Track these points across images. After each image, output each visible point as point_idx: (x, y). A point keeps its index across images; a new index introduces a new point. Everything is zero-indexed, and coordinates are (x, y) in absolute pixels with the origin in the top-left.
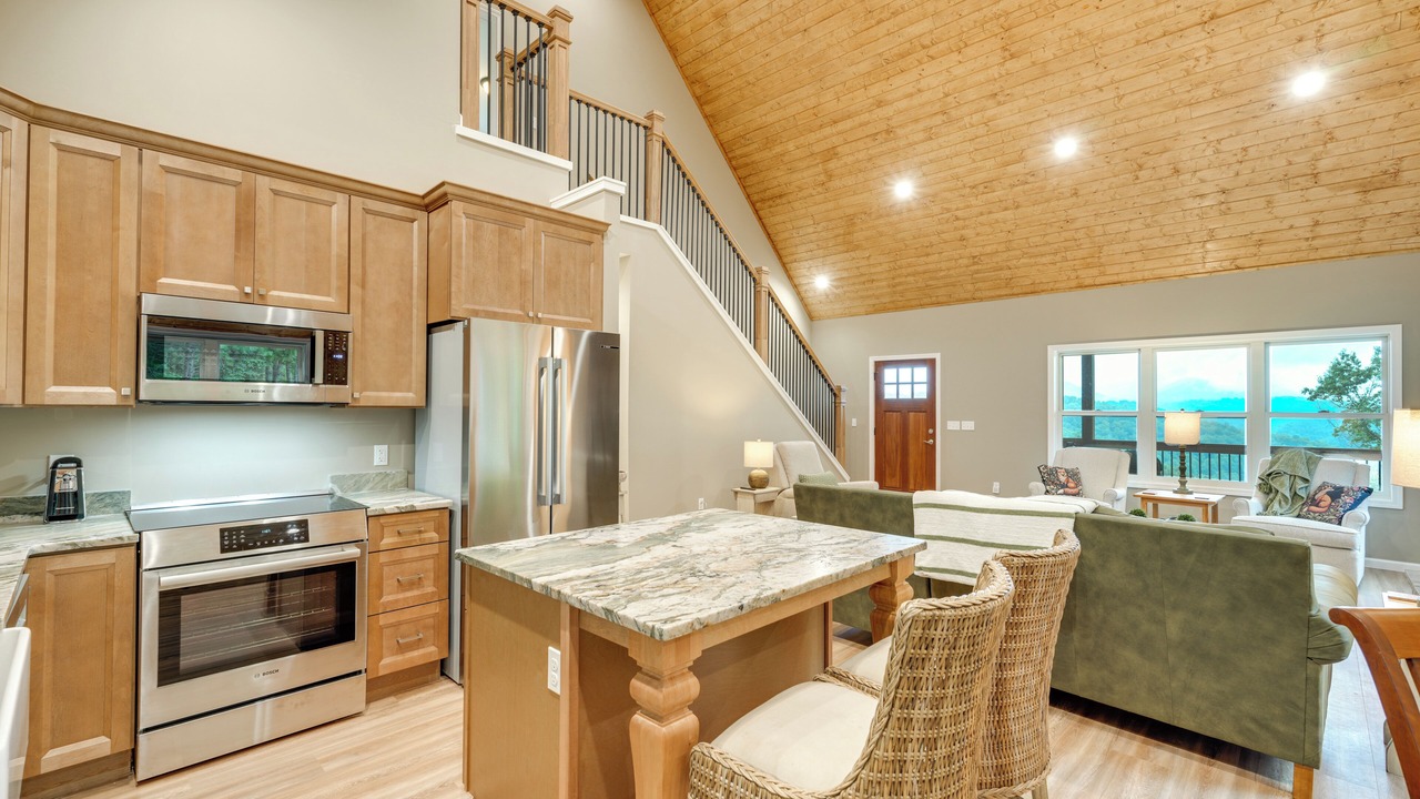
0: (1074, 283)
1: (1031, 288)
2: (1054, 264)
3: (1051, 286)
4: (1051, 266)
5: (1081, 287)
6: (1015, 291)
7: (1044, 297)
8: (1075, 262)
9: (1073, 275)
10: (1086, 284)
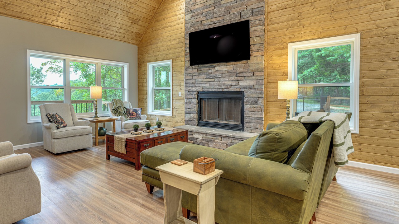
0: (42, 20)
1: (18, 15)
2: (39, 6)
3: (30, 17)
4: (36, 7)
5: (44, 23)
6: (7, 12)
7: (23, 22)
8: (49, 10)
9: (44, 16)
10: (47, 23)
